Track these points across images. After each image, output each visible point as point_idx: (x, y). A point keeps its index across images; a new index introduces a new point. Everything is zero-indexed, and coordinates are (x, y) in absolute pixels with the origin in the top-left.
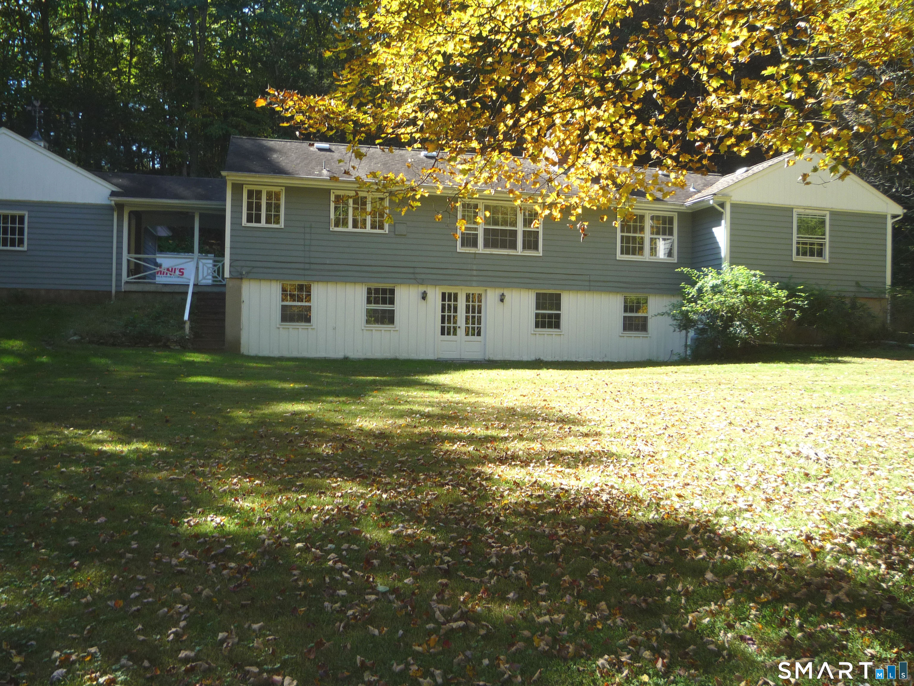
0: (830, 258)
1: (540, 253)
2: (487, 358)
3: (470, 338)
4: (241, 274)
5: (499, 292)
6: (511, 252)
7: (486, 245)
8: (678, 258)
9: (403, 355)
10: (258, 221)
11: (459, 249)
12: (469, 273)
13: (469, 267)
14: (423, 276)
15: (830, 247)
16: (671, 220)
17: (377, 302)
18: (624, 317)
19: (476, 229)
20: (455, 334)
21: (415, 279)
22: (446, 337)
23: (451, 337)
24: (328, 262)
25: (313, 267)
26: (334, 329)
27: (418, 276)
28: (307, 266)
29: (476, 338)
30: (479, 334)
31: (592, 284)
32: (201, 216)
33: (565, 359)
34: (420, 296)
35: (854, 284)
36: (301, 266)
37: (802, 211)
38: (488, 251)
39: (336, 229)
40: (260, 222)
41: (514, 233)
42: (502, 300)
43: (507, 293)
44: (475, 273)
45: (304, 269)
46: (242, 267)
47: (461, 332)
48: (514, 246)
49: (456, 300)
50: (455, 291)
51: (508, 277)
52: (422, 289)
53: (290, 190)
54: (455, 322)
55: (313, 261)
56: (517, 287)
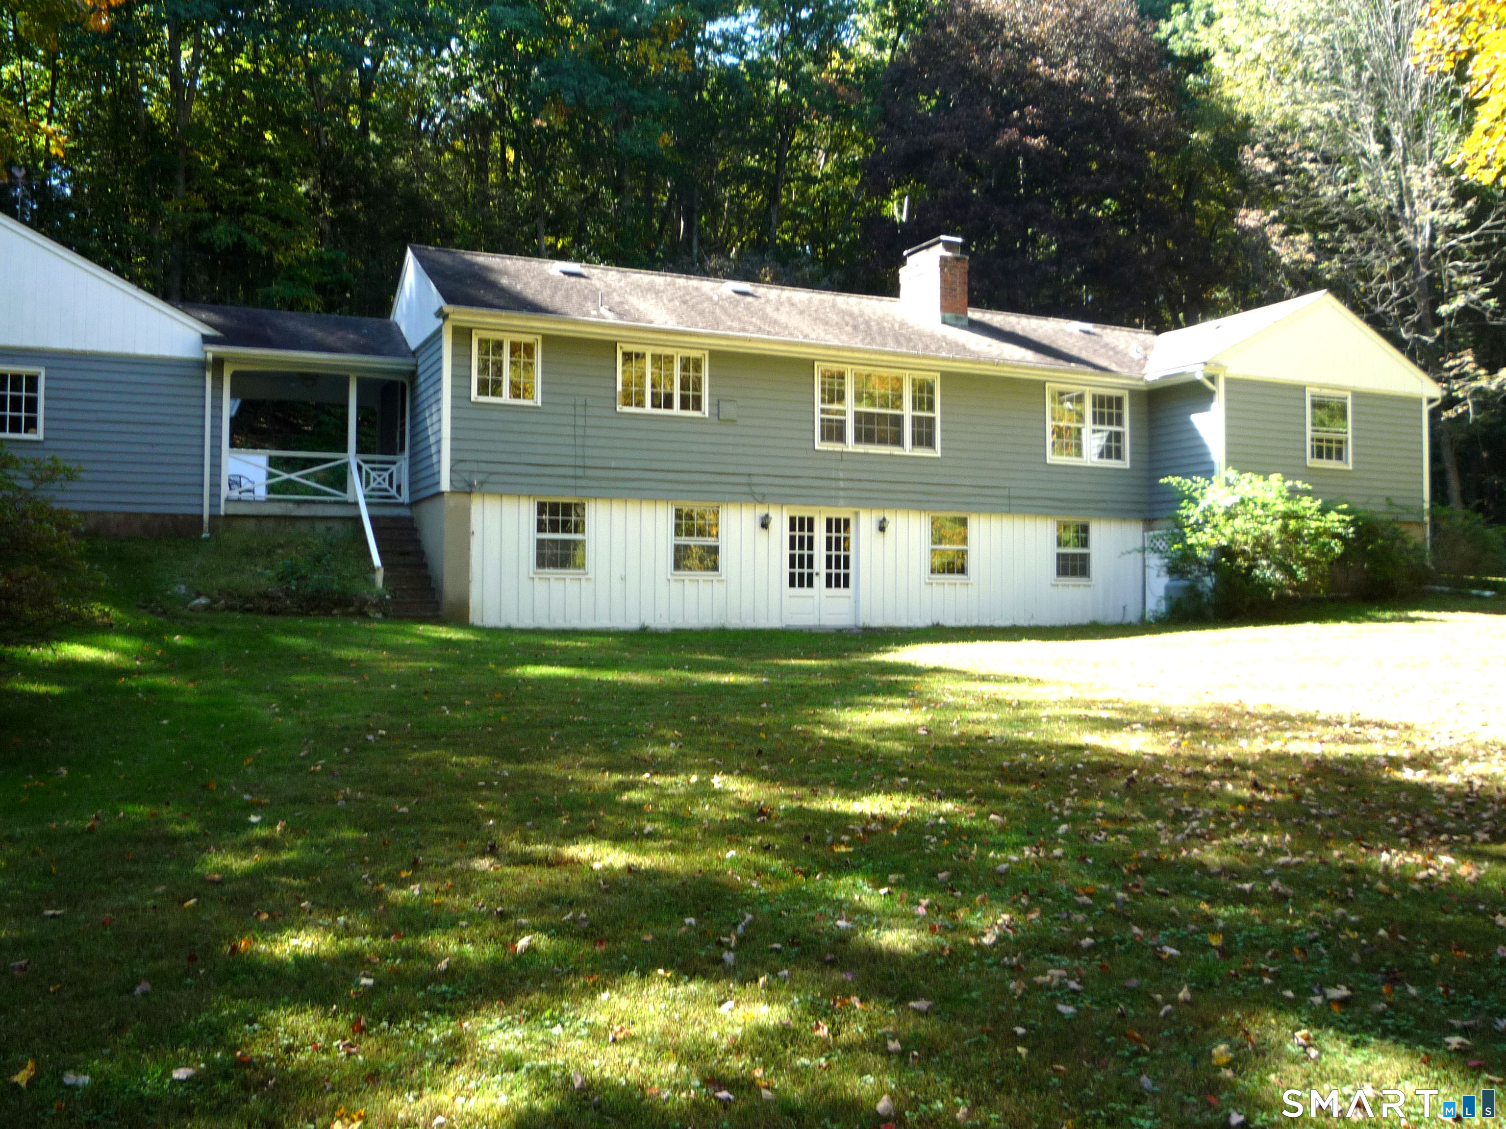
0: (1354, 462)
1: (937, 453)
2: (861, 624)
3: (834, 591)
4: (471, 485)
5: (877, 515)
6: (896, 451)
7: (858, 439)
8: (1131, 461)
9: (734, 622)
10: (497, 392)
11: (819, 445)
12: (833, 484)
13: (833, 475)
14: (765, 490)
15: (1354, 446)
16: (1119, 401)
17: (689, 533)
18: (1058, 555)
19: (843, 413)
20: (810, 584)
21: (752, 494)
22: (797, 590)
23: (805, 590)
24: (613, 465)
25: (590, 472)
26: (623, 579)
27: (757, 490)
28: (579, 472)
29: (842, 591)
30: (846, 585)
31: (1014, 502)
32: (361, 383)
33: (975, 622)
34: (758, 524)
35: (1383, 501)
36: (570, 472)
37: (1316, 391)
38: (862, 448)
39: (627, 409)
40: (501, 395)
41: (898, 420)
42: (882, 529)
43: (889, 516)
44: (842, 484)
45: (575, 477)
46: (471, 472)
47: (820, 581)
48: (898, 441)
49: (811, 529)
50: (810, 515)
51: (890, 491)
52: (761, 511)
53: (550, 341)
54: (811, 565)
55: (589, 463)
56: (903, 508)
